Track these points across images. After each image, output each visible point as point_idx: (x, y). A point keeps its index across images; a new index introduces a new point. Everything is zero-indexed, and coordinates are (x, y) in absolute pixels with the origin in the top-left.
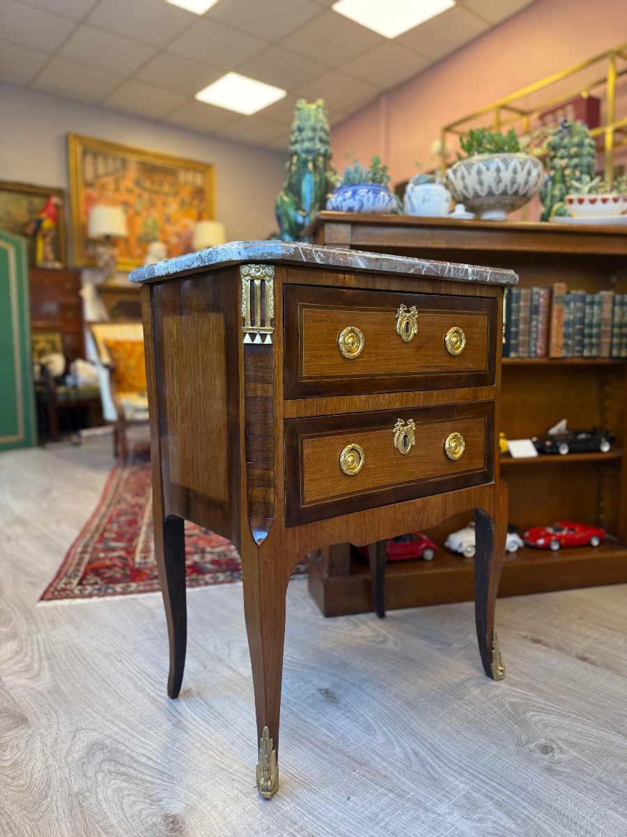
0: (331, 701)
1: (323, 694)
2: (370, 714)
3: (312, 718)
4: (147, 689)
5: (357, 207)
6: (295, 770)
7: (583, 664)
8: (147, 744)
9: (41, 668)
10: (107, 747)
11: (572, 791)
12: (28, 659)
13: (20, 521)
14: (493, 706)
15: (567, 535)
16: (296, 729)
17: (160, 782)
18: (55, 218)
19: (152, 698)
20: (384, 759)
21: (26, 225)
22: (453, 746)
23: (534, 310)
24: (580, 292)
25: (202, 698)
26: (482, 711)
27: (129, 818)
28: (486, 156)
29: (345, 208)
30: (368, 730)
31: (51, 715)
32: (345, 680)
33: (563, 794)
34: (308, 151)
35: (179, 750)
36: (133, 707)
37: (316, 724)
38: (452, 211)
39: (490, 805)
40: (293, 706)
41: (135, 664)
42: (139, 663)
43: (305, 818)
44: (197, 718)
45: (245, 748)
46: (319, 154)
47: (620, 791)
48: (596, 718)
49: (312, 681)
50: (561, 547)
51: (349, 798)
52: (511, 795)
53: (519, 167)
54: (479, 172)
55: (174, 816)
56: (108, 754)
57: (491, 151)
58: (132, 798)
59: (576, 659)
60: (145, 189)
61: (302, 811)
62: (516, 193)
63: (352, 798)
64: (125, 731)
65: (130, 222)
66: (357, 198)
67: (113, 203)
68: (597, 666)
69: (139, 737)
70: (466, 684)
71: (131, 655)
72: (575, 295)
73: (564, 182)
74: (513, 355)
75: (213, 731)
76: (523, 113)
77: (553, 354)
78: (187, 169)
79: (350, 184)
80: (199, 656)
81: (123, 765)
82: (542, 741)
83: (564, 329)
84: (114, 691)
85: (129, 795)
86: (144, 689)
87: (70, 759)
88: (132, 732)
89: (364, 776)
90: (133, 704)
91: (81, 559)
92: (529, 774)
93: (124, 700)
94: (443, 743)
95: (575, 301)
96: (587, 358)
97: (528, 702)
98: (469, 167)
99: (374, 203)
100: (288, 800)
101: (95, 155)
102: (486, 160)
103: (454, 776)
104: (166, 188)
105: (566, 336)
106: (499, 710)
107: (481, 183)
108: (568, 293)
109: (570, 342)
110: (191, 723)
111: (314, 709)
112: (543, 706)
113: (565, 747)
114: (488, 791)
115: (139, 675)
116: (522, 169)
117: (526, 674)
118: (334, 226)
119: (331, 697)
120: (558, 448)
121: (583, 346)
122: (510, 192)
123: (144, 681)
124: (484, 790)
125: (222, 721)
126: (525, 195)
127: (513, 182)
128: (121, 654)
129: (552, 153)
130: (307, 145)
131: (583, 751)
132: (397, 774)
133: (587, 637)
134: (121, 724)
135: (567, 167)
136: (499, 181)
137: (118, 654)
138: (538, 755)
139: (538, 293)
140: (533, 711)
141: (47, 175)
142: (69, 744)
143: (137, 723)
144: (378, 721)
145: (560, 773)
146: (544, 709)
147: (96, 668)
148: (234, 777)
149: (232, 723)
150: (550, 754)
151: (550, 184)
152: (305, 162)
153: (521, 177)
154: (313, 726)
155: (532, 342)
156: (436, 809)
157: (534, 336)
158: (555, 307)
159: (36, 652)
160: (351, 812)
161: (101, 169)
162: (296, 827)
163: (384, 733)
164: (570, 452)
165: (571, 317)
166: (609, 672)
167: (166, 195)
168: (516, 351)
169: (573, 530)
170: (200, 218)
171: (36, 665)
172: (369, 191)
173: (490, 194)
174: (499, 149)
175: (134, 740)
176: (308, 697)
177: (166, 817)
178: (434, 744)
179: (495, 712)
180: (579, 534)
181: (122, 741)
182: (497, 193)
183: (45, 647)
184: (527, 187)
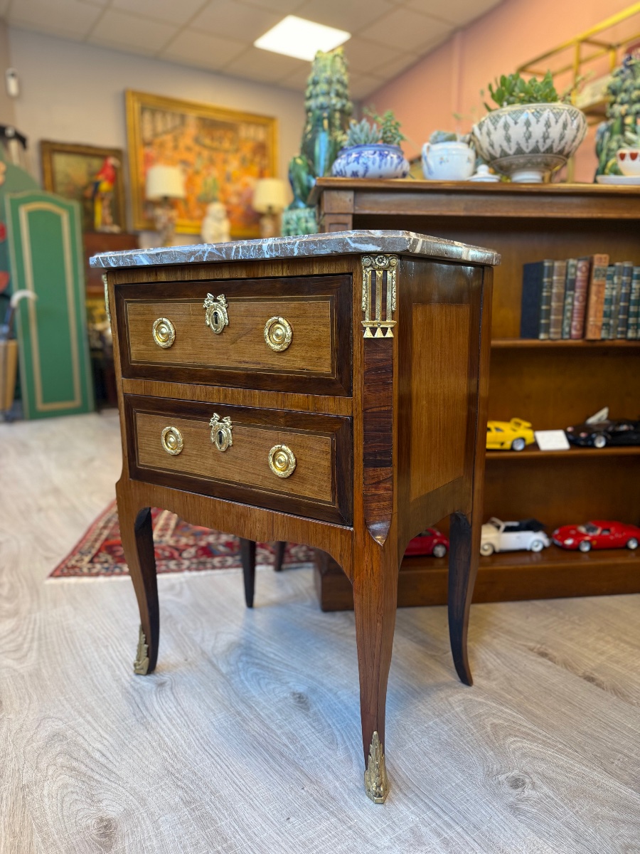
0: (301, 708)
1: (295, 699)
2: (338, 726)
3: (276, 724)
4: (123, 679)
5: (361, 172)
6: (243, 782)
7: (589, 684)
8: (106, 739)
9: (30, 649)
10: (66, 739)
11: (532, 836)
12: (20, 639)
13: (56, 491)
14: (472, 727)
15: (600, 535)
16: (257, 735)
17: (106, 781)
18: (114, 180)
19: (125, 689)
20: (337, 778)
21: (85, 188)
22: (416, 769)
23: (570, 285)
24: (627, 264)
25: (173, 693)
26: (459, 732)
27: (65, 818)
28: (517, 107)
29: (349, 173)
30: (331, 743)
31: (25, 701)
32: (322, 685)
33: (520, 838)
34: (322, 108)
35: (134, 749)
36: (104, 698)
37: (279, 732)
38: (475, 173)
39: (435, 841)
40: (261, 710)
41: (119, 651)
42: (123, 650)
43: (238, 837)
44: (162, 714)
45: (200, 752)
46: (335, 110)
47: (587, 840)
48: (585, 751)
49: (288, 683)
50: (592, 549)
51: (288, 819)
52: (462, 833)
53: (552, 121)
54: (506, 127)
55: (109, 820)
56: (65, 747)
57: (522, 101)
58: (75, 796)
59: (582, 679)
60: (204, 146)
61: (237, 827)
62: (550, 150)
63: (291, 820)
64: (89, 722)
65: (189, 183)
66: (361, 161)
67: (171, 162)
68: (603, 689)
69: (100, 731)
70: (450, 699)
71: (118, 640)
72: (620, 266)
73: (622, 132)
74: (542, 336)
75: (174, 730)
76: (610, 47)
77: (590, 336)
78: (249, 123)
79: (355, 145)
80: (184, 647)
81: (76, 759)
82: (516, 773)
83: (605, 308)
84: (91, 679)
85: (72, 792)
86: (120, 679)
87: (29, 748)
88: (95, 725)
89: (311, 795)
90: (105, 695)
91: (100, 534)
92: (490, 811)
93: (98, 689)
94: (406, 765)
95: (620, 274)
96: (632, 340)
97: (513, 725)
98: (495, 121)
99: (380, 167)
100: (226, 814)
101: (153, 112)
102: (515, 112)
103: (406, 805)
104: (226, 145)
105: (606, 315)
106: (478, 732)
107: (508, 139)
108: (611, 265)
109: (612, 322)
110: (155, 720)
111: (281, 715)
112: (529, 731)
113: (538, 783)
114: (439, 826)
115: (119, 663)
116: (557, 122)
117: (520, 692)
118: (335, 194)
119: (302, 703)
120: (593, 440)
121: (627, 326)
122: (542, 150)
123: (123, 670)
124: (434, 825)
125: (185, 720)
126: (561, 152)
127: (545, 138)
128: (110, 640)
129: (612, 98)
130: (321, 100)
131: (558, 789)
132: (346, 796)
133: (602, 653)
134: (87, 715)
135: (627, 114)
136: (528, 137)
137: (106, 638)
138: (506, 788)
139: (575, 267)
140: (516, 736)
141: (105, 134)
142: (32, 733)
143: (103, 715)
144: (344, 734)
145: (524, 813)
146: (529, 734)
147: (81, 653)
148: (179, 783)
149: (195, 723)
150: (520, 789)
151: (607, 135)
152: (319, 120)
153: (555, 131)
154: (276, 734)
155: (566, 322)
156: (375, 840)
157: (568, 314)
158: (595, 281)
159: (30, 631)
160: (286, 834)
161: (160, 127)
162: (225, 845)
163: (346, 748)
164: (607, 445)
165: (614, 293)
166: (615, 698)
167: (226, 151)
168: (547, 332)
169: (609, 530)
170: (261, 175)
171: (26, 646)
172: (375, 153)
173: (519, 151)
174: (531, 99)
175: (94, 734)
176: (280, 701)
177: (102, 820)
178: (395, 766)
179: (472, 735)
180: (614, 534)
181: (83, 733)
182: (527, 151)
183: (40, 628)
184: (563, 142)
